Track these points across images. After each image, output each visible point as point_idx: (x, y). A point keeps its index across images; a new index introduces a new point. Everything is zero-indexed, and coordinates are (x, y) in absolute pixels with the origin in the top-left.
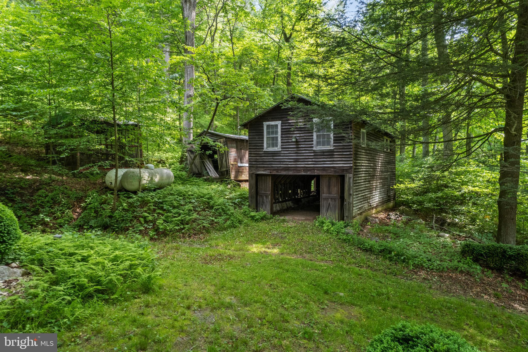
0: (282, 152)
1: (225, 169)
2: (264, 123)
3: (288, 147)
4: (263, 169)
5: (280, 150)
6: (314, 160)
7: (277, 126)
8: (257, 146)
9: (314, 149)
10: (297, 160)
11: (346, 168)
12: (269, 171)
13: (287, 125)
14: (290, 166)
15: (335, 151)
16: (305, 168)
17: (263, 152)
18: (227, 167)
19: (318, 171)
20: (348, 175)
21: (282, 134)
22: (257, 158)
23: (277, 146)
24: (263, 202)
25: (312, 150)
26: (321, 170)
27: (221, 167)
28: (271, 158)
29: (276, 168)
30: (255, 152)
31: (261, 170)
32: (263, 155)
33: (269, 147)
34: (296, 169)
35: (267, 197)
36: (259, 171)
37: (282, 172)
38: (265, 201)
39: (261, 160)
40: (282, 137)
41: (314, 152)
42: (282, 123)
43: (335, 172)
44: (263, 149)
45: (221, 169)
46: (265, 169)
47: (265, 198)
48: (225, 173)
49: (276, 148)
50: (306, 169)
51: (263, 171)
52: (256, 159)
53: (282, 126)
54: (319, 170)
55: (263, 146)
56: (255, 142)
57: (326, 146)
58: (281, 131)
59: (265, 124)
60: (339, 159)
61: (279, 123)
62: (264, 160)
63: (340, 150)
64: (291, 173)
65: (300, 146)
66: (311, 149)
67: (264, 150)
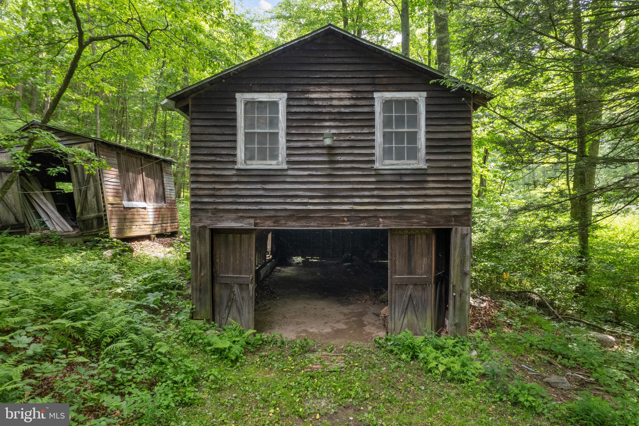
0: (290, 172)
1: (93, 215)
2: (238, 96)
3: (305, 159)
4: (233, 216)
5: (285, 166)
6: (375, 193)
7: (275, 104)
8: (215, 155)
9: (377, 165)
10: (330, 195)
11: (454, 213)
12: (252, 221)
13: (304, 103)
14: (311, 207)
15: (429, 171)
16: (353, 214)
17: (234, 172)
18: (99, 210)
19: (387, 221)
20: (460, 228)
21: (288, 127)
22: (218, 186)
23: (274, 156)
24: (231, 300)
25: (372, 169)
26: (395, 218)
27: (83, 208)
28: (259, 186)
29: (273, 214)
30: (211, 172)
31: (227, 220)
32: (234, 179)
33: (252, 158)
34: (329, 215)
35: (243, 286)
36: (221, 220)
37: (291, 223)
38: (238, 298)
39: (228, 193)
40: (288, 134)
41: (378, 173)
42: (289, 99)
43: (430, 221)
44: (235, 162)
45: (82, 214)
46: (240, 214)
47: (236, 289)
48: (95, 223)
49: (274, 162)
50: (355, 217)
51: (236, 220)
52: (214, 189)
53: (288, 106)
54: (390, 218)
55: (235, 155)
56: (211, 144)
57: (405, 161)
58: (288, 120)
59: (241, 98)
60: (438, 192)
61: (281, 98)
62: (238, 193)
63: (443, 171)
64: (313, 226)
65: (339, 158)
66: (369, 166)
67: (239, 166)
